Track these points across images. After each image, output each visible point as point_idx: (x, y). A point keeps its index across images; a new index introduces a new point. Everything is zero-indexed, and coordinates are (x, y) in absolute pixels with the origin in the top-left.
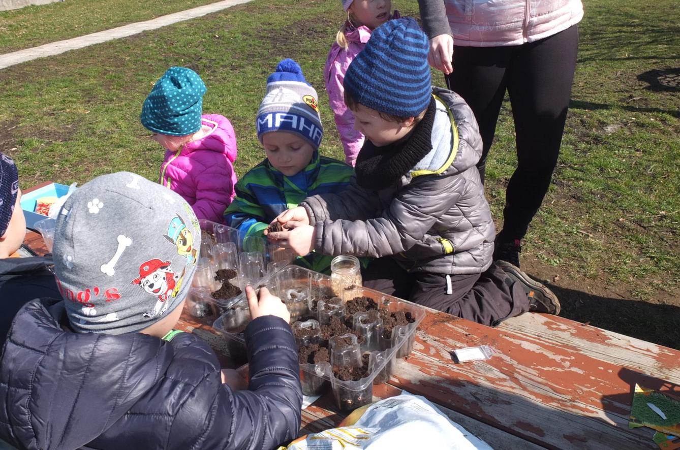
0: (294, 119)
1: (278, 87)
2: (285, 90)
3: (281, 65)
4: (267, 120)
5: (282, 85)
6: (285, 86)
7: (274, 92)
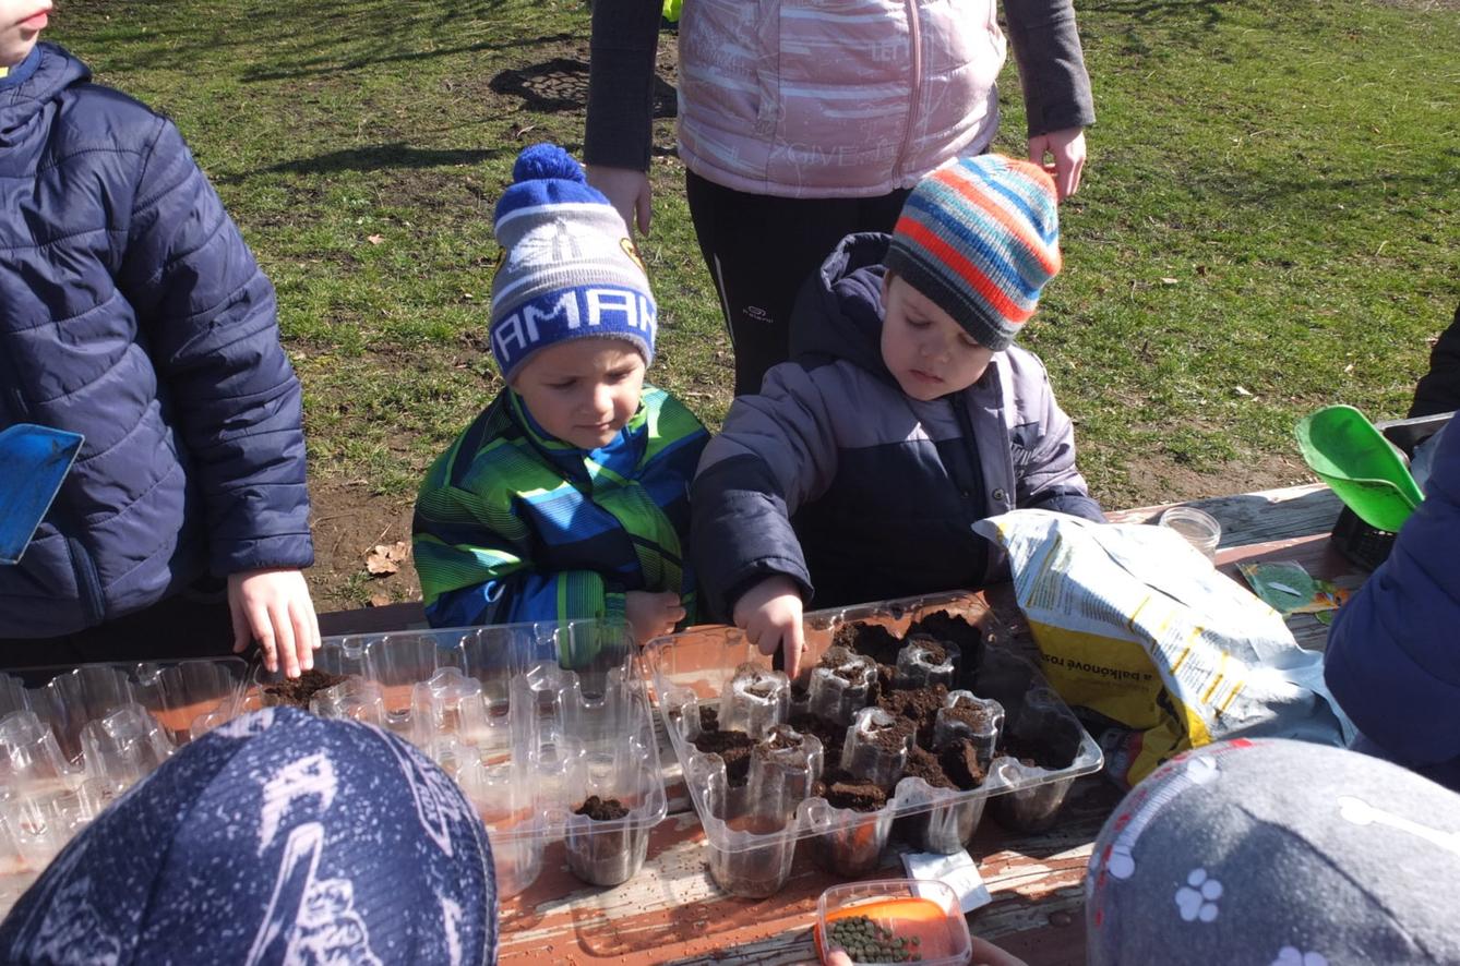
0: (628, 301)
1: (550, 218)
2: (571, 225)
3: (539, 159)
4: (563, 310)
5: (562, 214)
6: (573, 216)
7: (546, 231)
